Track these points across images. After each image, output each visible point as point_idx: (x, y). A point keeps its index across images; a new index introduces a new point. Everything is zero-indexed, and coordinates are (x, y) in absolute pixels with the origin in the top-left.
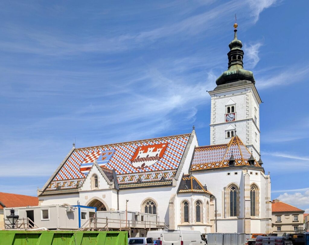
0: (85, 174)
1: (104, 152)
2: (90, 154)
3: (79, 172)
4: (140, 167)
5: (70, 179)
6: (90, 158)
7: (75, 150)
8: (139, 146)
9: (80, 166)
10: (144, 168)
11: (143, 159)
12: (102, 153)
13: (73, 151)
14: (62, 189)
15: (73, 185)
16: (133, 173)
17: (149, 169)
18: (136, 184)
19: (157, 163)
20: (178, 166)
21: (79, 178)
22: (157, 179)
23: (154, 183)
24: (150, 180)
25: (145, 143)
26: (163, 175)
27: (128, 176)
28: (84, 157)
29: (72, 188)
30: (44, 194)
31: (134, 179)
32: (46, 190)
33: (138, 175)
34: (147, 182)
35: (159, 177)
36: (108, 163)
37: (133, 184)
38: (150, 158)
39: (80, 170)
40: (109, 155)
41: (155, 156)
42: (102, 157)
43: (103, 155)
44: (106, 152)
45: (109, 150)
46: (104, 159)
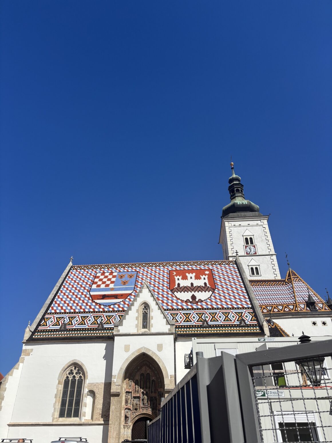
1: (121, 274)
4: (191, 300)
6: (101, 280)
7: (72, 267)
8: (170, 269)
9: (89, 292)
11: (185, 289)
12: (118, 274)
13: (70, 269)
14: (70, 329)
15: (88, 322)
16: (185, 310)
17: (207, 304)
18: (202, 329)
19: (214, 297)
20: (249, 303)
21: (94, 312)
22: (231, 323)
23: (231, 328)
24: (221, 323)
25: (178, 267)
26: (236, 316)
27: (179, 313)
28: (91, 279)
29: (88, 328)
30: (35, 337)
31: (192, 319)
32: (38, 329)
33: (196, 313)
34: (217, 326)
35: (233, 319)
36: (135, 289)
37: (196, 329)
38: (198, 288)
39: (91, 298)
40: (131, 279)
41: (204, 286)
42: (121, 280)
43: (121, 277)
44: (124, 274)
45: (128, 271)
46: (124, 283)
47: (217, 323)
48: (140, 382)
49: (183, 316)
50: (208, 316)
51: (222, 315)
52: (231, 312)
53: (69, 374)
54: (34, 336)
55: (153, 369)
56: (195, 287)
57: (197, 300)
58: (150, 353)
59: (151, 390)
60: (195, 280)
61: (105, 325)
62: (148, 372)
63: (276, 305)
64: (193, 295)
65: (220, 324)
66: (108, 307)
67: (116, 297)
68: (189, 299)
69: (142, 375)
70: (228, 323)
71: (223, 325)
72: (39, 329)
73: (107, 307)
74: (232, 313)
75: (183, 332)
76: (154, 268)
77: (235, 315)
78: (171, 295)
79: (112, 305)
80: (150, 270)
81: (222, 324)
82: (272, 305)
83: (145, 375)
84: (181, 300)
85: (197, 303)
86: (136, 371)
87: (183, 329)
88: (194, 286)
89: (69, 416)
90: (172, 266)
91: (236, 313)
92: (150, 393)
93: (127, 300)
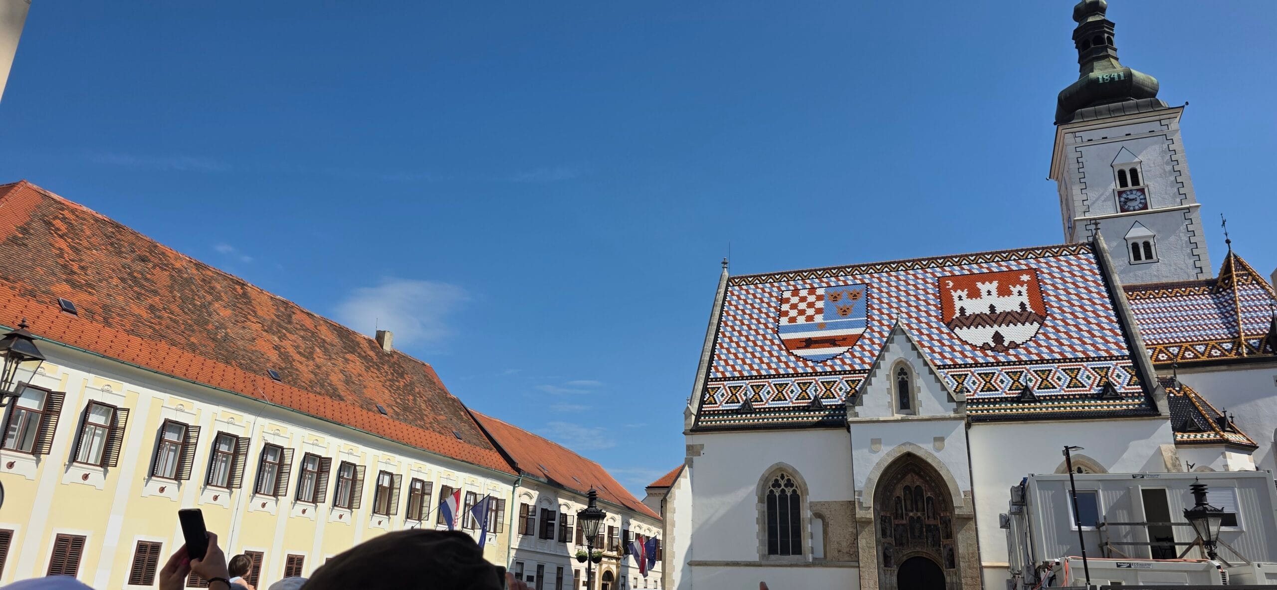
0: (812, 362)
1: (831, 291)
2: (787, 295)
3: (784, 353)
4: (993, 345)
5: (770, 376)
6: (794, 306)
7: (729, 280)
8: (939, 275)
9: (777, 332)
10: (1007, 348)
11: (978, 320)
12: (826, 292)
13: (728, 285)
14: (760, 409)
15: (791, 395)
16: (982, 365)
17: (1030, 353)
18: (1021, 405)
19: (1044, 334)
20: (1124, 345)
21: (796, 374)
22: (1083, 391)
23: (1084, 402)
24: (1063, 393)
25: (956, 268)
26: (1094, 375)
27: (970, 374)
28: (773, 304)
29: (793, 407)
30: (702, 423)
31: (998, 385)
32: (703, 409)
33: (1005, 372)
34: (1054, 398)
35: (1087, 383)
36: (869, 325)
37: (1009, 405)
38: (1005, 317)
39: (785, 346)
40: (855, 300)
41: (1019, 311)
42: (836, 306)
43: (835, 298)
44: (839, 290)
45: (846, 285)
46: (845, 312)
47: (1053, 392)
48: (905, 500)
49: (978, 379)
50: (1033, 378)
51: (1062, 375)
52: (1084, 367)
53: (774, 486)
54: (700, 423)
55: (928, 478)
56: (999, 315)
57: (1006, 344)
58: (919, 453)
59: (926, 514)
60: (998, 297)
61: (824, 400)
62: (918, 483)
63: (1189, 342)
64: (997, 331)
65: (1059, 394)
66: (822, 364)
67: (832, 342)
68: (987, 343)
69: (907, 488)
70: (1077, 391)
71: (1066, 395)
72: (705, 409)
73: (819, 364)
74: (1086, 369)
75: (982, 412)
76: (902, 273)
77: (1092, 374)
78: (948, 334)
79: (828, 359)
80: (893, 279)
81: (1065, 393)
82: (1181, 342)
83: (913, 489)
84: (971, 345)
85: (1005, 351)
86: (895, 481)
87: (980, 406)
88: (998, 312)
89: (785, 552)
90: (942, 266)
91: (1094, 369)
92: (925, 519)
93: (857, 348)
